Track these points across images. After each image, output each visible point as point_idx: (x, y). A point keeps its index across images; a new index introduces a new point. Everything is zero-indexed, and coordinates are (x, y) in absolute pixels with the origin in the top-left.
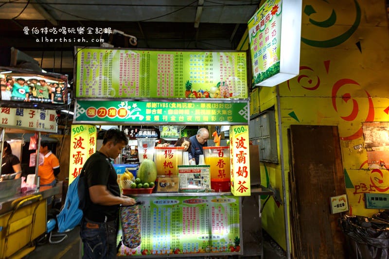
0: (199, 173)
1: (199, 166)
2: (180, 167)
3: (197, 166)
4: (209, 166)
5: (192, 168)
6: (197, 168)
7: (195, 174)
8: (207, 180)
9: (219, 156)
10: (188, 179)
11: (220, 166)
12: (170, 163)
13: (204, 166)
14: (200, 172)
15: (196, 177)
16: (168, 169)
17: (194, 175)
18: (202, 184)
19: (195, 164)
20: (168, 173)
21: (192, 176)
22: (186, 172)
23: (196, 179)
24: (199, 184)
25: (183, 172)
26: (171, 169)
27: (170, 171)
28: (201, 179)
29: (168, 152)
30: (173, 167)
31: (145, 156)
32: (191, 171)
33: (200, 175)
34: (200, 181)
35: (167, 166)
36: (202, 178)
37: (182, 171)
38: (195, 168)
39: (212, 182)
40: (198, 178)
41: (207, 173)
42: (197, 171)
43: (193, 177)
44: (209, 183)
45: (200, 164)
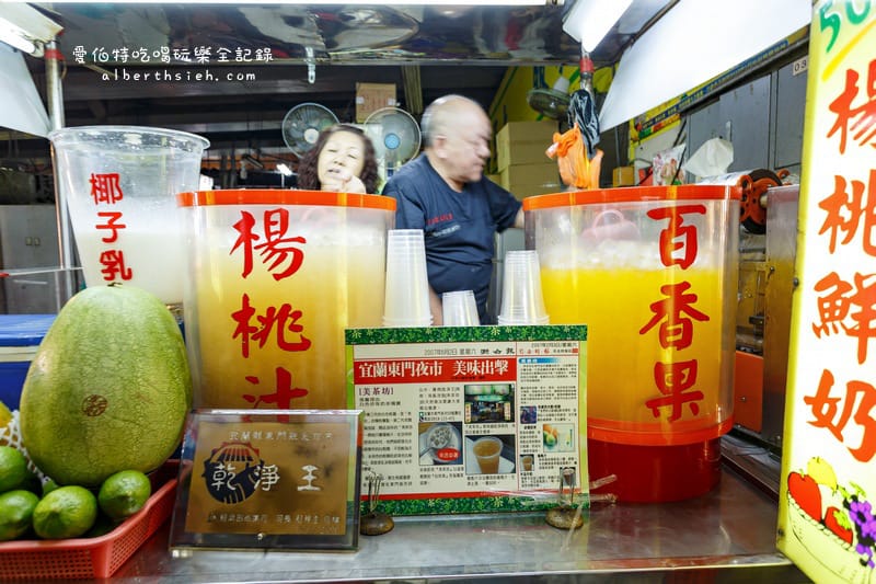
0: (501, 386)
1: (505, 335)
2: (365, 337)
3: (487, 337)
4: (577, 333)
5: (453, 350)
6: (492, 346)
7: (475, 387)
8: (563, 429)
9: (666, 261)
10: (424, 427)
11: (663, 333)
12: (283, 315)
13: (537, 333)
14: (511, 374)
15: (484, 412)
16: (269, 355)
17: (469, 398)
18: (529, 461)
19: (473, 321)
20: (270, 385)
21: (450, 402)
22: (407, 378)
23: (481, 428)
24: (504, 464)
25: (390, 379)
26: (296, 363)
27: (283, 376)
28: (515, 429)
29: (258, 229)
30: (305, 345)
31: (114, 266)
32: (449, 371)
33: (509, 397)
34: (508, 441)
35: (263, 336)
36: (529, 417)
37: (380, 372)
38: (476, 348)
39: (595, 448)
40: (500, 418)
41: (557, 383)
42: (487, 369)
43: (461, 412)
44: (574, 450)
45: (507, 319)
